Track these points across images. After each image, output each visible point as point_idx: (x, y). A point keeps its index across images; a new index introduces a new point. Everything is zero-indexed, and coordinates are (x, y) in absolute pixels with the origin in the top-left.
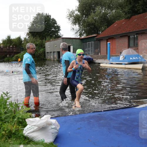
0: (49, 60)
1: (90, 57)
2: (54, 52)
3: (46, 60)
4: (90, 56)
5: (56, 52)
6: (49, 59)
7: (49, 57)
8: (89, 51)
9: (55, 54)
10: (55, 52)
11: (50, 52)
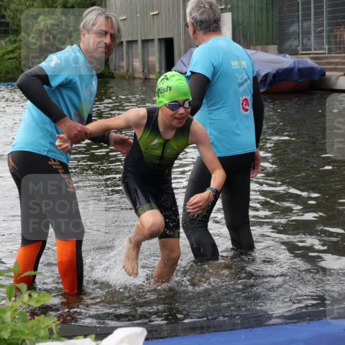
0: (123, 77)
1: (311, 63)
2: (145, 42)
3: (112, 76)
4: (312, 58)
5: (156, 43)
6: (123, 71)
7: (124, 63)
8: (307, 33)
9: (150, 50)
10: (153, 40)
11: (130, 43)
